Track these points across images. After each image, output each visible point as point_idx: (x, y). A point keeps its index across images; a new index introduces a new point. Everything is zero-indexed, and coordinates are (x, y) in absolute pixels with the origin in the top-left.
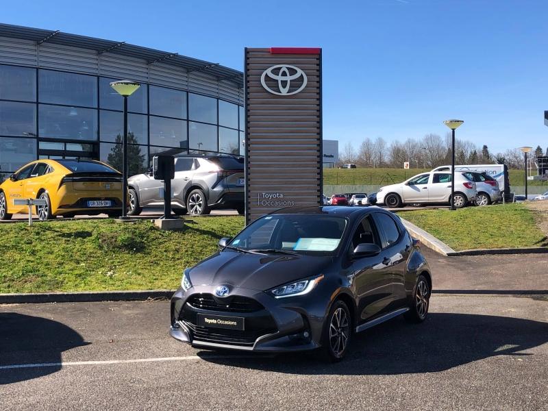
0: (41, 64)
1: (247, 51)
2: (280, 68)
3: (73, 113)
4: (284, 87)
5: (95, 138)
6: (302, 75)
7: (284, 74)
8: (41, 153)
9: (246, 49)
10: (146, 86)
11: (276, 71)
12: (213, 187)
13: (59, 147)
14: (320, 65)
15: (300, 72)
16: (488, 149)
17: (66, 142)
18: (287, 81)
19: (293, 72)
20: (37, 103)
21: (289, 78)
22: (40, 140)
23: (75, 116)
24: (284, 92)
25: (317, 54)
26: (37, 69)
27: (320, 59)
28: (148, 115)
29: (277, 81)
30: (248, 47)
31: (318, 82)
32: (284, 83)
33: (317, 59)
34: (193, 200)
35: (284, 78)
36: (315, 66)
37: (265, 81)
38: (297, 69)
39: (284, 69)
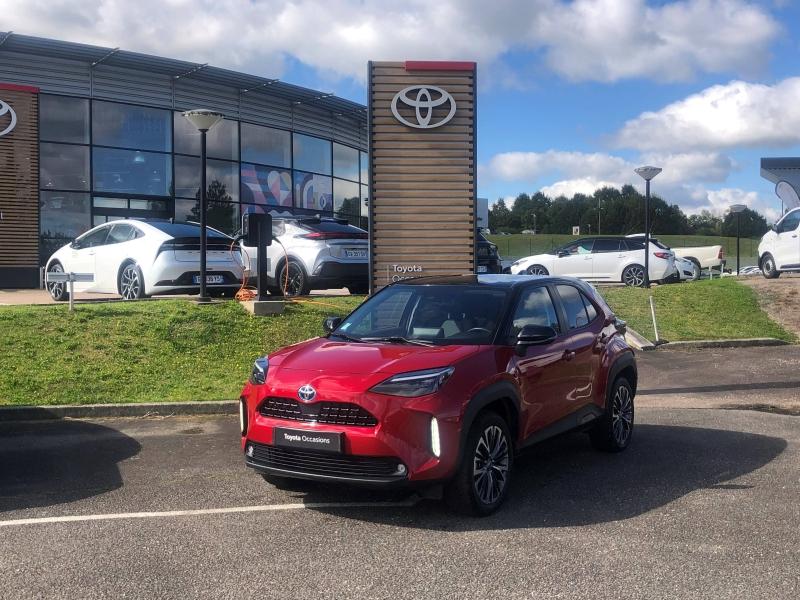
0: (94, 93)
1: (372, 66)
2: (418, 90)
3: (139, 159)
4: (424, 116)
5: (168, 193)
6: (448, 100)
7: (424, 98)
8: (96, 211)
9: (370, 63)
10: (237, 123)
11: (412, 94)
13: (121, 204)
14: (474, 86)
15: (446, 96)
17: (129, 197)
18: (427, 108)
19: (436, 95)
20: (91, 146)
21: (430, 104)
22: (94, 194)
23: (140, 164)
24: (424, 123)
25: (469, 70)
26: (91, 100)
27: (473, 77)
28: (240, 162)
30: (373, 60)
31: (471, 110)
32: (424, 111)
33: (470, 78)
35: (424, 104)
36: (467, 87)
37: (397, 108)
38: (442, 91)
39: (424, 91)
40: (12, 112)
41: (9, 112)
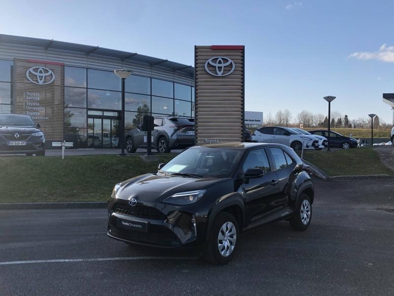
0: (89, 66)
1: (196, 48)
2: (217, 59)
3: (108, 94)
4: (220, 71)
5: (120, 109)
6: (231, 63)
7: (220, 62)
8: (89, 116)
9: (195, 46)
10: (150, 79)
11: (215, 60)
12: (172, 136)
13: (99, 113)
14: (243, 56)
16: (348, 117)
17: (103, 110)
19: (226, 61)
20: (87, 88)
21: (223, 65)
22: (88, 109)
23: (108, 96)
24: (220, 74)
25: (241, 49)
26: (87, 69)
27: (243, 53)
28: (151, 95)
29: (216, 67)
30: (197, 45)
31: (242, 68)
32: (220, 68)
33: (242, 53)
34: (161, 143)
35: (220, 65)
36: (240, 57)
37: (208, 67)
38: (228, 59)
39: (220, 59)
40: (53, 73)
41: (51, 73)
